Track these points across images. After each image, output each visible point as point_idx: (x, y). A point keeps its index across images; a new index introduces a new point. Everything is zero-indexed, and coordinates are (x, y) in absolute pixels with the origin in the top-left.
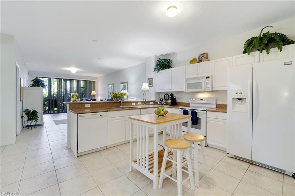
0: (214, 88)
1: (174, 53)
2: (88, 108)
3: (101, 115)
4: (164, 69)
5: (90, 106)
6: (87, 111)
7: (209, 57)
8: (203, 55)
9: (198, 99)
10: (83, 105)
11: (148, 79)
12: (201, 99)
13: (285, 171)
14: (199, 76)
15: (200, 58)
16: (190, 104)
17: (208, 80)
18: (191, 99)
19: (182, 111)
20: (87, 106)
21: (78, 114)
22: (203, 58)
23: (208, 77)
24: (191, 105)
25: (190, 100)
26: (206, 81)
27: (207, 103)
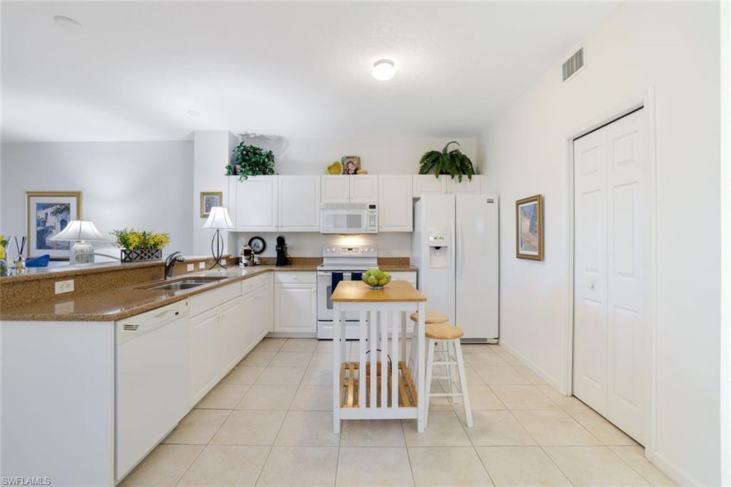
0: (381, 227)
1: (280, 139)
2: (65, 297)
3: (177, 313)
4: (260, 174)
5: (72, 289)
6: (60, 308)
7: (363, 167)
8: (352, 160)
9: (343, 248)
10: (46, 284)
11: (203, 194)
12: (349, 249)
13: (486, 339)
14: (352, 201)
15: (345, 163)
16: (322, 261)
17: (374, 212)
18: (328, 250)
19: (329, 276)
20: (62, 287)
21: (115, 321)
22: (350, 165)
23: (372, 207)
24: (325, 261)
25: (324, 252)
26: (369, 214)
27: (362, 255)
